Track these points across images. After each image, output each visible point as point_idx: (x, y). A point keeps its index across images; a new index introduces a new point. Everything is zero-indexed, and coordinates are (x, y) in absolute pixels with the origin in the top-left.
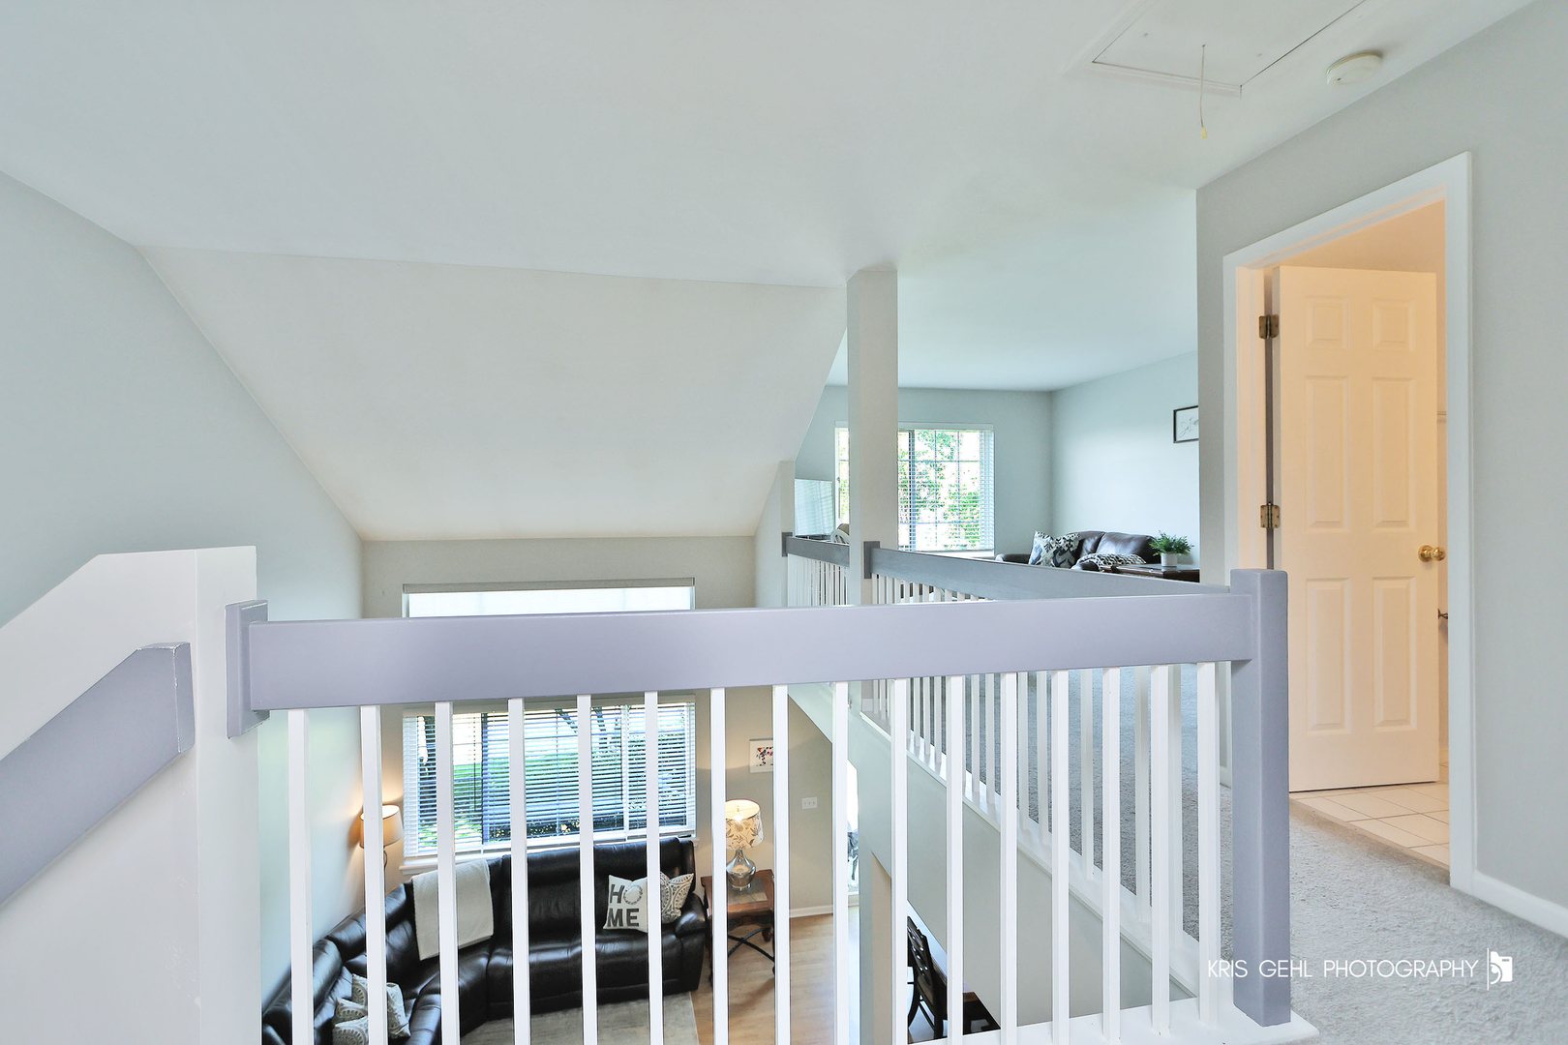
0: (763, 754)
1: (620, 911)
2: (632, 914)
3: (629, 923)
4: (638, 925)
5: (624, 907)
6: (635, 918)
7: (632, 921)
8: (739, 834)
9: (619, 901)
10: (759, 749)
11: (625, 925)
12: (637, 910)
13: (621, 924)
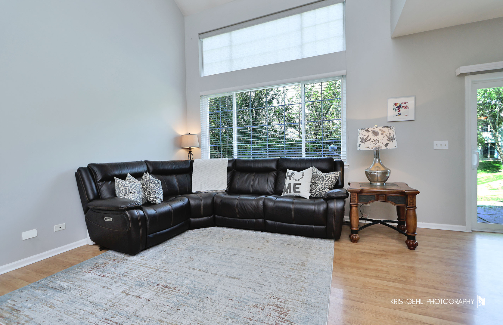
0: (399, 108)
1: (290, 184)
2: (297, 186)
3: (295, 192)
4: (299, 192)
5: (292, 182)
6: (298, 188)
7: (297, 190)
8: (375, 138)
9: (290, 179)
10: (396, 104)
11: (293, 194)
12: (300, 184)
13: (290, 192)
